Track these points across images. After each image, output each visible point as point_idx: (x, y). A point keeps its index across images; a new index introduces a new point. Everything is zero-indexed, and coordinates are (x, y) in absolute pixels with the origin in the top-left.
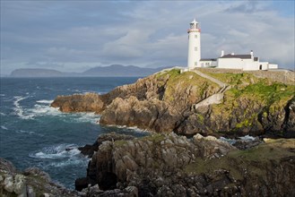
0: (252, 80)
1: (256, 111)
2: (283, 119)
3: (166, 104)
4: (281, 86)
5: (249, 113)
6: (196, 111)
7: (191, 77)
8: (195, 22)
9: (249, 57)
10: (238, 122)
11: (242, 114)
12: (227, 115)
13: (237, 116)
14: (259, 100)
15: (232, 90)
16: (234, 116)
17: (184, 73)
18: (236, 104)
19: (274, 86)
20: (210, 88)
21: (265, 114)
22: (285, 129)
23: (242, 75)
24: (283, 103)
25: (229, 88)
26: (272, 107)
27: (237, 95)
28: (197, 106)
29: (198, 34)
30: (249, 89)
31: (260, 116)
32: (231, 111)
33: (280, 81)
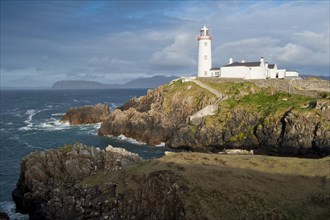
0: (252, 89)
1: (251, 123)
2: (279, 132)
3: (162, 115)
4: (284, 95)
5: (245, 125)
6: (190, 123)
7: (189, 87)
8: (205, 29)
9: (258, 64)
10: (233, 135)
11: (237, 126)
12: (220, 128)
13: (231, 129)
14: (254, 112)
15: (228, 101)
16: (228, 129)
17: (185, 83)
18: (230, 116)
19: (276, 96)
20: (205, 98)
21: (260, 126)
22: (280, 144)
23: (242, 84)
24: (279, 114)
25: (226, 98)
26: (267, 118)
27: (232, 106)
28: (192, 118)
29: (209, 42)
30: (247, 99)
31: (255, 129)
32: (224, 124)
33: (284, 89)
